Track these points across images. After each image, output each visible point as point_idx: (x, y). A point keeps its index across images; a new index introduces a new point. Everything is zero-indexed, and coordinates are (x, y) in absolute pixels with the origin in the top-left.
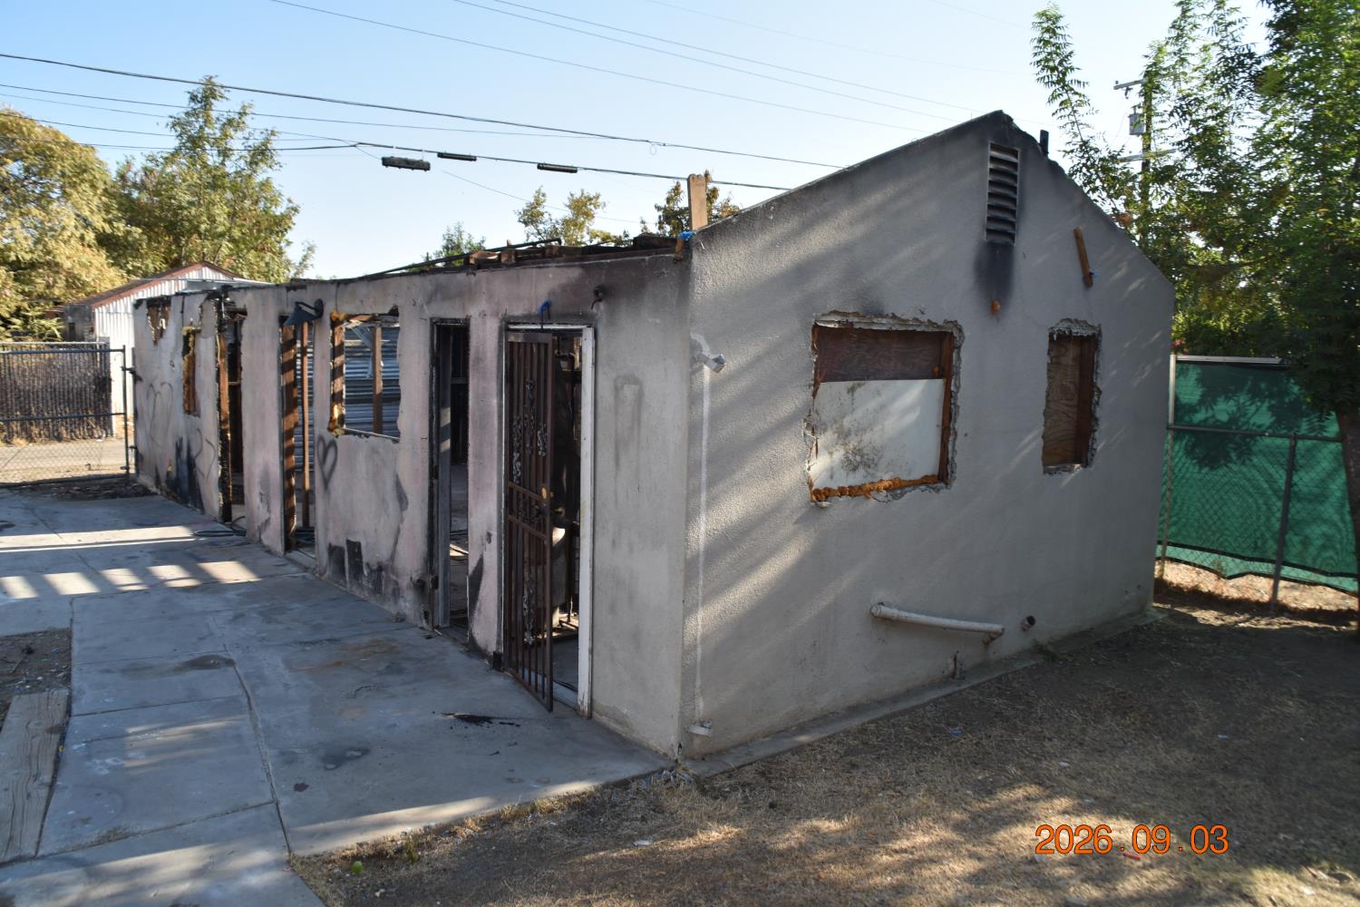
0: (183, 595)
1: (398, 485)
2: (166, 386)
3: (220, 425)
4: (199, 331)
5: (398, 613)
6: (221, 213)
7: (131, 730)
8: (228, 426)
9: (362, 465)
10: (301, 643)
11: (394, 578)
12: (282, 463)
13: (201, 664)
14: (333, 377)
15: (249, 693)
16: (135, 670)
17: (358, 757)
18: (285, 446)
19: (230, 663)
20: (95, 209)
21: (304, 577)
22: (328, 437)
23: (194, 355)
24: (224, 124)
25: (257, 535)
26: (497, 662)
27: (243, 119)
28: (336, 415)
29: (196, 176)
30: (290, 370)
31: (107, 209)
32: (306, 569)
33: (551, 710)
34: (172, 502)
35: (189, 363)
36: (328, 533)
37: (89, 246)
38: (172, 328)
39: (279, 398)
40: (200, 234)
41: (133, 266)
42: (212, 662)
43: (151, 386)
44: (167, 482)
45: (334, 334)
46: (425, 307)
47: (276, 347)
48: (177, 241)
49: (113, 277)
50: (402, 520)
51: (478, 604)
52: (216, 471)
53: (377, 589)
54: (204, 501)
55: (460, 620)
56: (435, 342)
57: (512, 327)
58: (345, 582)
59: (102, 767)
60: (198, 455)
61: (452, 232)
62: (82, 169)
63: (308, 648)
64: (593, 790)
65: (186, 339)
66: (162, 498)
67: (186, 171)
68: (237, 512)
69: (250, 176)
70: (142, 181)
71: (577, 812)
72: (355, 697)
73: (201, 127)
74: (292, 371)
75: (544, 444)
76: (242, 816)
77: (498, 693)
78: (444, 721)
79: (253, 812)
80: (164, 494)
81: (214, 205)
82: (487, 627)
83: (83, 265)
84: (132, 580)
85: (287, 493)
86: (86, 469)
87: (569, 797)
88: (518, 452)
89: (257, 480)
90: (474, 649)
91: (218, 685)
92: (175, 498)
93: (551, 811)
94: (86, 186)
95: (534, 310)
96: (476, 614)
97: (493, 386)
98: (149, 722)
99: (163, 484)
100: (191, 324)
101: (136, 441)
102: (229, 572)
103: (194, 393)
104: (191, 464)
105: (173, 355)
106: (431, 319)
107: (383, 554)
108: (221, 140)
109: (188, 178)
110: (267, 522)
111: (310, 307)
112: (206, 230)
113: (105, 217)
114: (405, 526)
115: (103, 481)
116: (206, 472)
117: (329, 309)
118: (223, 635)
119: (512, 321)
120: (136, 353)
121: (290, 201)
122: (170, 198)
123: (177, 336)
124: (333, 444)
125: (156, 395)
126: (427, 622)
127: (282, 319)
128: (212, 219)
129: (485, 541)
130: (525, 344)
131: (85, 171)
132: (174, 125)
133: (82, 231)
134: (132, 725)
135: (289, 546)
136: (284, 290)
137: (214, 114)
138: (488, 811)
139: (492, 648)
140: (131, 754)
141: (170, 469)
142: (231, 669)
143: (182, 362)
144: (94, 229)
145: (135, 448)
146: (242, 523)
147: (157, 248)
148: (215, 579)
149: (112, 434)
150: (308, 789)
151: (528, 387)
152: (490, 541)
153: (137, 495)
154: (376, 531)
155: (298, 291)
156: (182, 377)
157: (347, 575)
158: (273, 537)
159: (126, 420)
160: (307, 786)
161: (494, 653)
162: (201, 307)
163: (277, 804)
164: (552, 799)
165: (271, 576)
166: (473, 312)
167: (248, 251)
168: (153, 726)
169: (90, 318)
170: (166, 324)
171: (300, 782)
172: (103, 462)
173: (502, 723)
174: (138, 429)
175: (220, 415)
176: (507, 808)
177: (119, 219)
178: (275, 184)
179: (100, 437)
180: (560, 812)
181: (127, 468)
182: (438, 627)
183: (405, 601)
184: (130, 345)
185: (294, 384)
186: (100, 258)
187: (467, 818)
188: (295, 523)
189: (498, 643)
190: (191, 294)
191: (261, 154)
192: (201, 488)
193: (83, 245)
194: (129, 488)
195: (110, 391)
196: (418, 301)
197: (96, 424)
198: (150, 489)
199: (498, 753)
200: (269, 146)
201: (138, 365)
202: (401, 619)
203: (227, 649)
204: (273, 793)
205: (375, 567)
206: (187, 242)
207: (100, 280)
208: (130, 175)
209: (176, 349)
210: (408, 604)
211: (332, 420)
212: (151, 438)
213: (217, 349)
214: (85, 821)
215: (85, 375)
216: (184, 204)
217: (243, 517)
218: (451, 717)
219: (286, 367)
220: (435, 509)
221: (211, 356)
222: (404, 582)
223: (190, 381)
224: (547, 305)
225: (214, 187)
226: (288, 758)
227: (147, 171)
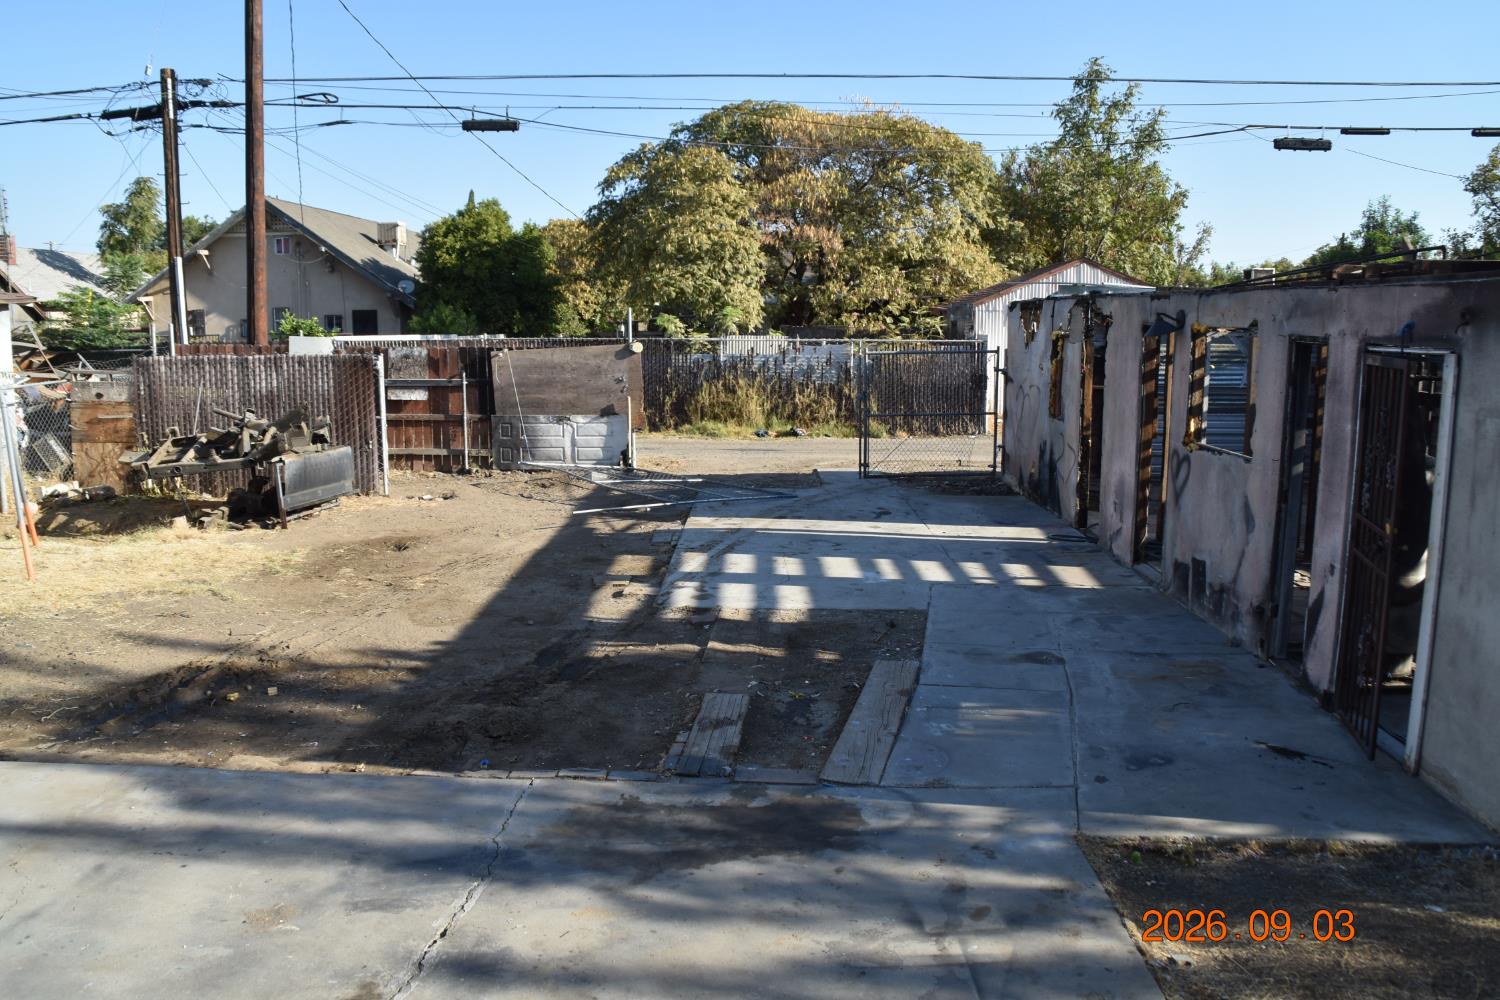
0: (1030, 593)
1: (1246, 506)
2: (1034, 389)
3: (1082, 431)
4: (1068, 336)
5: (1234, 638)
6: (1104, 204)
7: (964, 705)
8: (1090, 432)
9: (1213, 484)
10: (1131, 653)
11: (1235, 602)
12: (1137, 474)
13: (1033, 658)
14: (1192, 390)
15: (1074, 691)
16: (977, 654)
17: (1160, 765)
18: (1142, 456)
19: (1061, 661)
20: (980, 204)
21: (1148, 591)
22: (1183, 451)
23: (1062, 360)
24: (1110, 107)
25: (1109, 543)
26: (1327, 702)
27: (1130, 100)
28: (1192, 429)
29: (1079, 164)
30: (1151, 379)
31: (992, 203)
32: (1151, 583)
33: (1372, 757)
34: (1032, 504)
35: (1057, 367)
36: (1175, 550)
37: (974, 242)
38: (1042, 331)
39: (1138, 407)
40: (1082, 226)
41: (1014, 260)
42: (1045, 658)
43: (1021, 387)
44: (1029, 483)
45: (1194, 347)
46: (1285, 323)
47: (1139, 356)
48: (1058, 234)
49: (995, 273)
50: (1247, 543)
51: (1314, 639)
52: (1075, 477)
53: (1217, 611)
54: (1062, 505)
55: (1295, 653)
56: (1293, 360)
57: (1371, 349)
58: (1188, 600)
59: (937, 729)
60: (1059, 459)
61: (1375, 207)
62: (968, 168)
63: (1137, 659)
64: (1395, 844)
65: (1055, 343)
66: (1024, 498)
67: (1070, 161)
68: (1092, 519)
69: (1136, 161)
70: (1026, 172)
71: (1371, 863)
72: (1171, 710)
73: (1086, 113)
74: (1153, 382)
75: (1392, 477)
76: (1044, 792)
77: (1321, 733)
78: (1256, 749)
79: (1053, 792)
80: (1026, 493)
81: (1097, 195)
82: (1321, 664)
83: (967, 262)
84: (985, 574)
85: (1141, 503)
86: (957, 464)
87: (1365, 846)
88: (1368, 482)
89: (1113, 489)
90: (1305, 684)
91: (1047, 679)
92: (1035, 500)
93: (1343, 854)
94: (972, 184)
95: (1395, 332)
96: (1311, 649)
97: (1348, 410)
98: (981, 701)
99: (1026, 485)
100: (1060, 329)
101: (1003, 441)
102: (1075, 577)
103: (1060, 397)
104: (1052, 467)
105: (1042, 358)
106: (1290, 336)
107: (1226, 576)
108: (1107, 124)
109: (1072, 168)
110: (1119, 532)
111: (1172, 318)
112: (1089, 221)
113: (989, 211)
114: (1250, 550)
115: (971, 478)
116: (1065, 475)
117: (1191, 319)
118: (1060, 635)
119: (1372, 342)
120: (1009, 355)
121: (1178, 186)
122: (1053, 190)
123: (1047, 340)
124: (1187, 459)
125: (1024, 398)
126: (1262, 650)
127: (1145, 328)
128: (1094, 209)
129: (1328, 574)
130: (1383, 368)
131: (972, 169)
132: (1059, 112)
133: (967, 227)
134: (966, 701)
135: (1137, 558)
136: (1149, 299)
137: (1099, 97)
138: (1274, 838)
139: (1324, 686)
140: (962, 724)
141: (1033, 471)
142: (1060, 667)
143: (1050, 366)
144: (979, 226)
145: (1003, 447)
146: (1096, 531)
147: (1040, 240)
148: (1060, 582)
149: (985, 432)
150: (1107, 783)
151: (1382, 414)
152: (1332, 574)
153: (1001, 493)
154: (1221, 551)
155: (1162, 300)
156: (1049, 381)
157: (1190, 593)
158: (1123, 547)
159: (996, 419)
160: (1107, 780)
161: (1325, 691)
162: (1070, 312)
163: (1076, 790)
164: (1346, 843)
165: (1116, 586)
166: (1333, 330)
167: (1132, 242)
168: (984, 705)
169: (970, 316)
170: (1038, 327)
171: (1102, 775)
172: (973, 458)
173: (1316, 762)
174: (1006, 429)
175: (1082, 420)
176: (1294, 839)
177: (1002, 214)
178: (1162, 168)
179: (973, 434)
180: (1352, 858)
181: (994, 466)
182: (1272, 658)
183: (1243, 626)
184: (1004, 346)
185: (1155, 394)
186: (982, 255)
187: (1251, 840)
188: (1146, 535)
189: (1330, 682)
190: (1061, 298)
191: (1148, 137)
192: (1061, 494)
193: (968, 242)
194: (993, 486)
195: (986, 389)
196: (1278, 317)
197: (970, 421)
198: (1014, 488)
199: (1301, 788)
200: (1156, 127)
201: (1009, 366)
202: (1236, 644)
203: (1061, 647)
204: (1075, 778)
205: (1217, 588)
206: (1068, 234)
207: (982, 276)
208: (1015, 167)
209: (1045, 352)
210: (1245, 630)
211: (1187, 434)
212: (1018, 440)
213: (1082, 355)
214: (918, 768)
215: (963, 372)
216: (1067, 195)
217: (1097, 524)
218: (1263, 746)
219: (1148, 376)
220: (1281, 535)
221: (1077, 362)
222: (1244, 607)
223: (1056, 385)
224: (1410, 327)
225: (1098, 175)
226: (1095, 753)
227: (1031, 163)
